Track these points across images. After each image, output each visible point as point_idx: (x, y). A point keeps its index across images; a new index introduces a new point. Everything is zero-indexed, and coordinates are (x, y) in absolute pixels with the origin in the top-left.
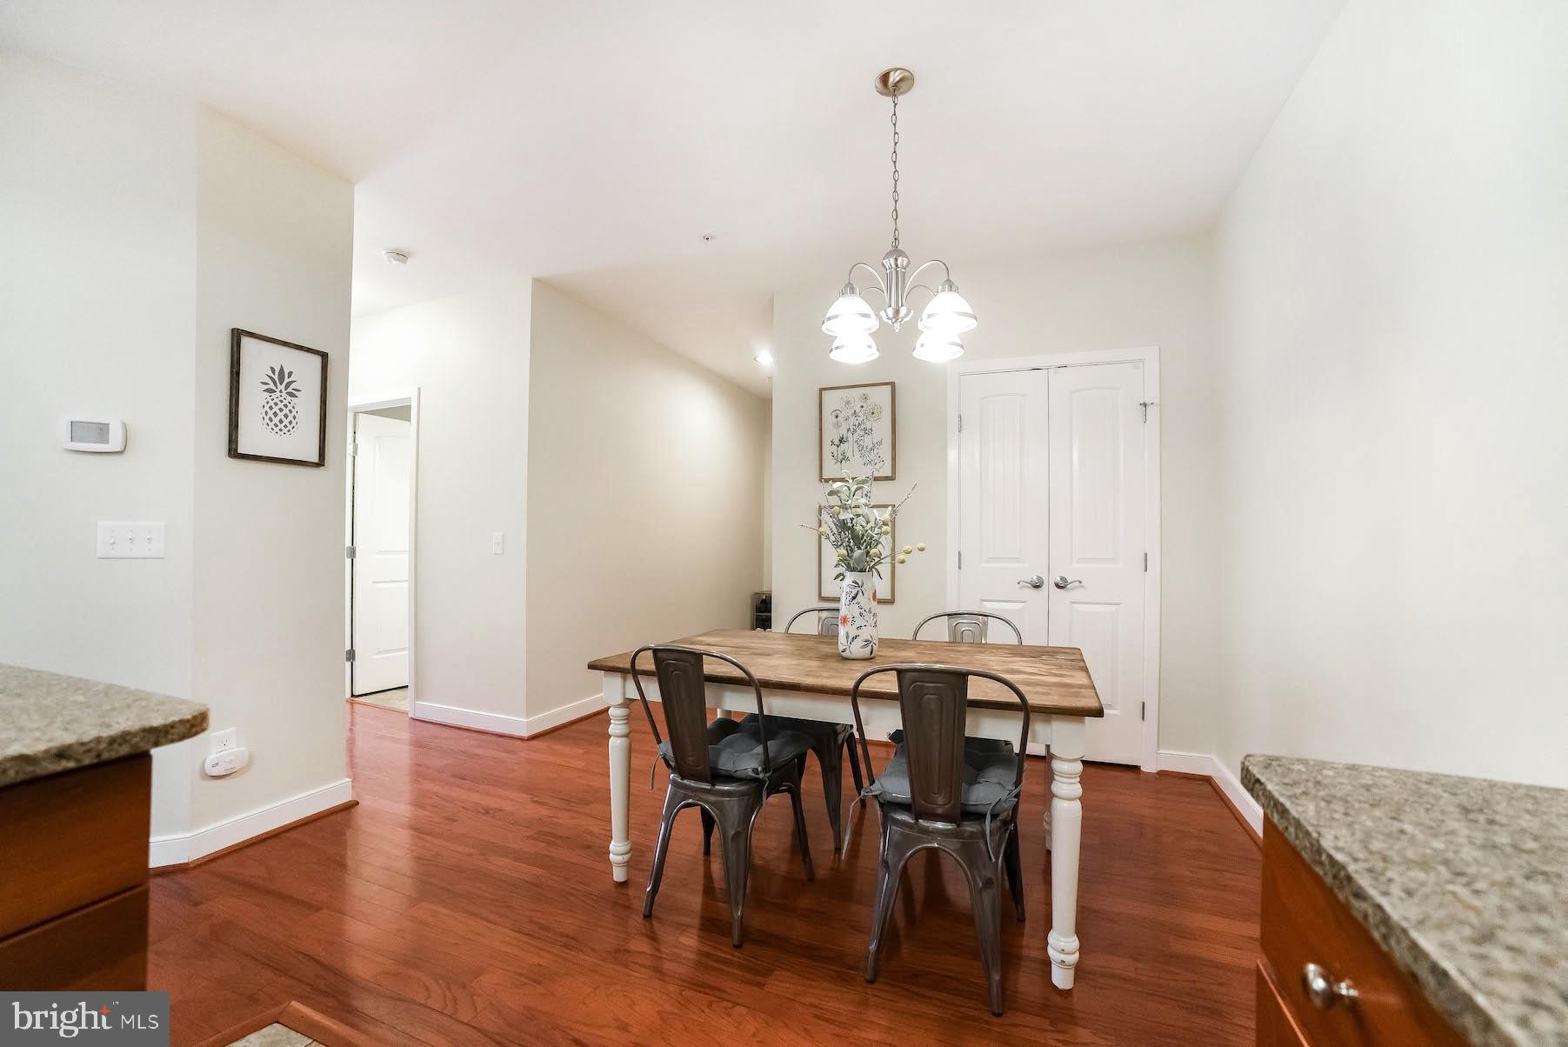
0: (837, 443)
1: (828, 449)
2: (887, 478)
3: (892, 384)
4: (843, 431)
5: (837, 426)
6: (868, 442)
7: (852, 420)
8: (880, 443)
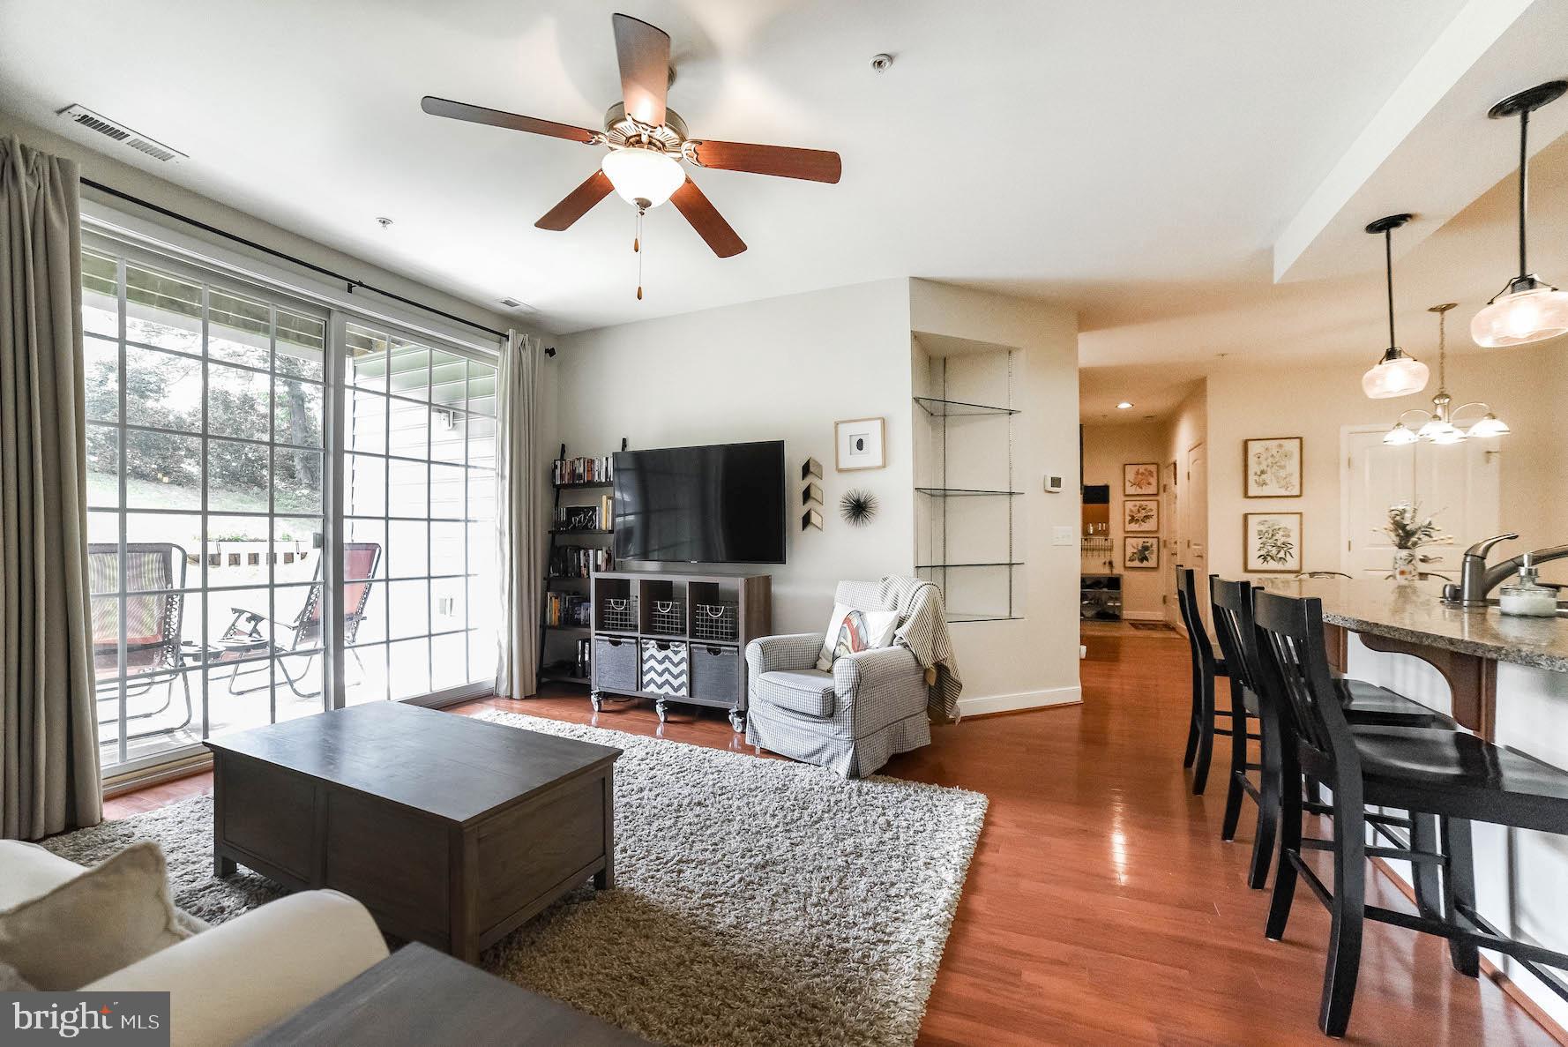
0: (1259, 473)
1: (1251, 478)
2: (1297, 496)
3: (1301, 439)
4: (1264, 467)
5: (1260, 463)
6: (1282, 473)
7: (1270, 460)
8: (1291, 475)
